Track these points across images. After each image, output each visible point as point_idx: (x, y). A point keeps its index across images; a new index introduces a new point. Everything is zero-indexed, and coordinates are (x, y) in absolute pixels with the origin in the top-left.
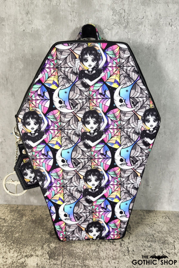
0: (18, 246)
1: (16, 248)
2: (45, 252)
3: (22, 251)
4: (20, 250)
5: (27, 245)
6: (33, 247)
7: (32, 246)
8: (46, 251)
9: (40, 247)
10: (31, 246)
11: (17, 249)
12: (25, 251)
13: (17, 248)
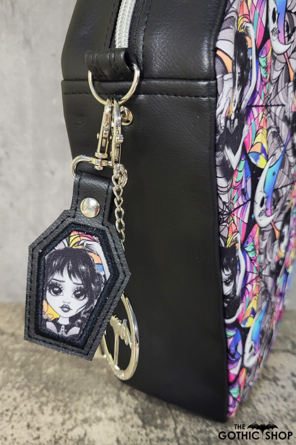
0: (60, 397)
1: (57, 402)
2: (129, 409)
3: (73, 408)
4: (66, 406)
5: (80, 394)
6: (96, 398)
7: (94, 395)
8: (131, 407)
9: (112, 397)
10: (90, 394)
11: (60, 404)
12: (80, 409)
13: (60, 401)
